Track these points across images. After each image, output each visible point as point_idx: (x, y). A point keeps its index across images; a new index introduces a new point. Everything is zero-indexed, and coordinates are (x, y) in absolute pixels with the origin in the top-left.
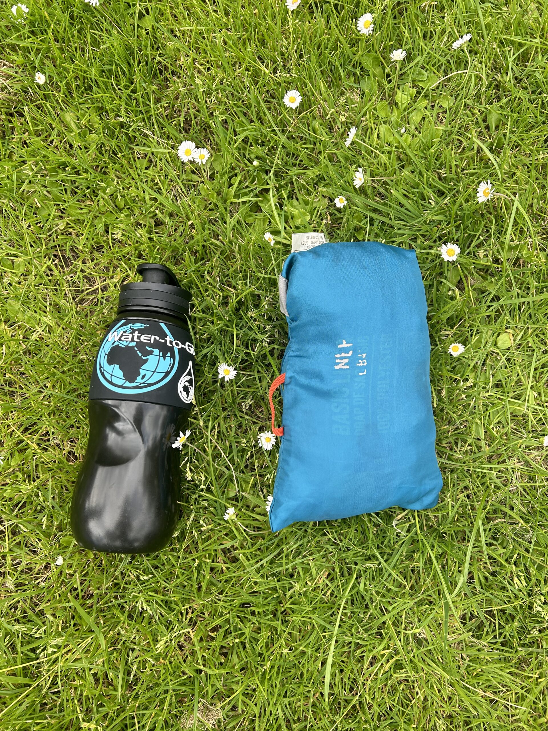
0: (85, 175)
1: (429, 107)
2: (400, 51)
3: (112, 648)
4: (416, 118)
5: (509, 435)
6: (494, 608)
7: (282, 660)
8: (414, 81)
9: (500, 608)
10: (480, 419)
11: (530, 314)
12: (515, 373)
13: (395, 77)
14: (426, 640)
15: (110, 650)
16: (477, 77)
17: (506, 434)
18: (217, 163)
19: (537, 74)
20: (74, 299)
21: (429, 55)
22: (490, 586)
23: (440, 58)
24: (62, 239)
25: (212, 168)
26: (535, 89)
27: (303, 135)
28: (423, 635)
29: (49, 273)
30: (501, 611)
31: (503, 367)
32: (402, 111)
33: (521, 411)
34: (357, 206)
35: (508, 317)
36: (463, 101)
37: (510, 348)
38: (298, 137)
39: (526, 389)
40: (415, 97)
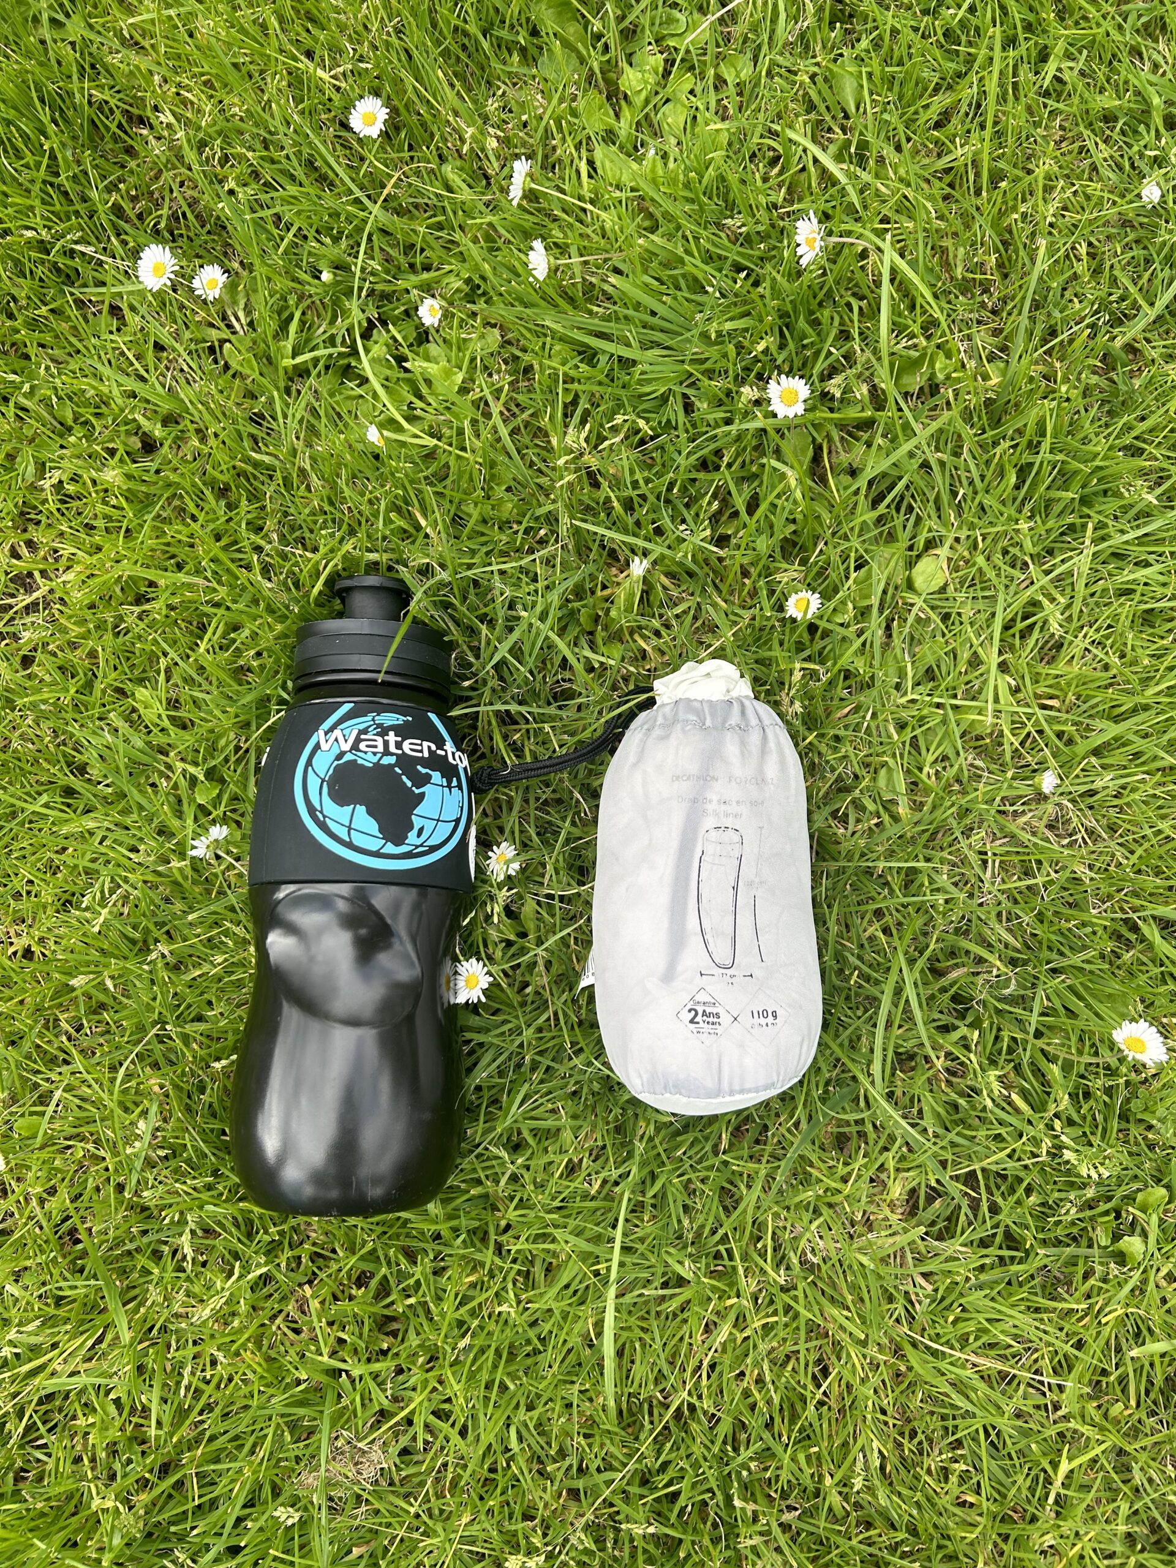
3: (148, 1343)
5: (966, 781)
8: (657, 39)
10: (894, 755)
12: (963, 643)
15: (142, 1346)
17: (958, 780)
25: (249, 310)
27: (425, 200)
32: (639, 108)
33: (985, 724)
36: (768, 58)
37: (943, 589)
38: (416, 206)
39: (988, 671)
40: (667, 73)
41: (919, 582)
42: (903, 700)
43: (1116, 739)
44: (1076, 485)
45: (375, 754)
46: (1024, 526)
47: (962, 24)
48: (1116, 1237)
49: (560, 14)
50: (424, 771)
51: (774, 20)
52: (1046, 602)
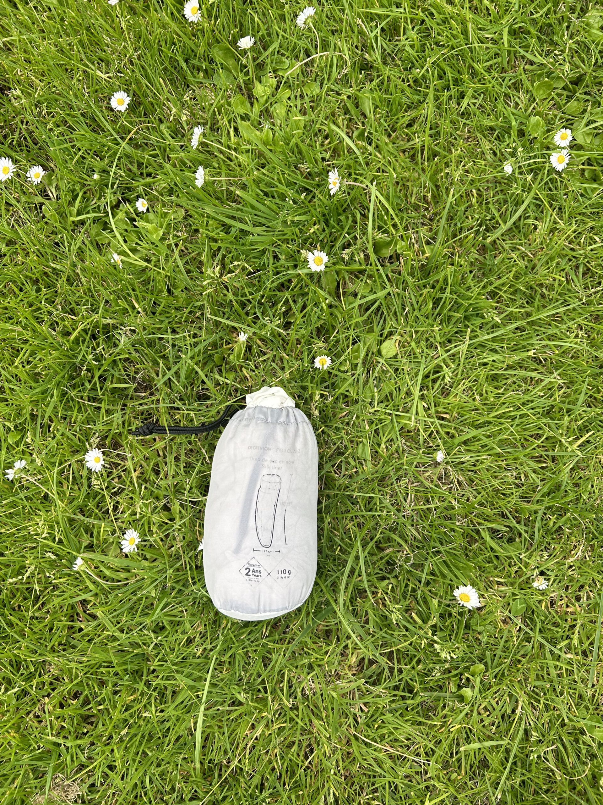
2: (248, 38)
10: (366, 438)
12: (404, 384)
13: (250, 67)
17: (398, 452)
19: (407, 48)
27: (149, 141)
32: (261, 105)
36: (326, 86)
37: (395, 357)
38: (146, 144)
39: (414, 399)
40: (277, 88)
41: (384, 352)
42: (372, 410)
43: (474, 437)
44: (462, 311)
46: (436, 328)
47: (423, 77)
48: (460, 687)
49: (225, 54)
51: (331, 67)
52: (444, 367)
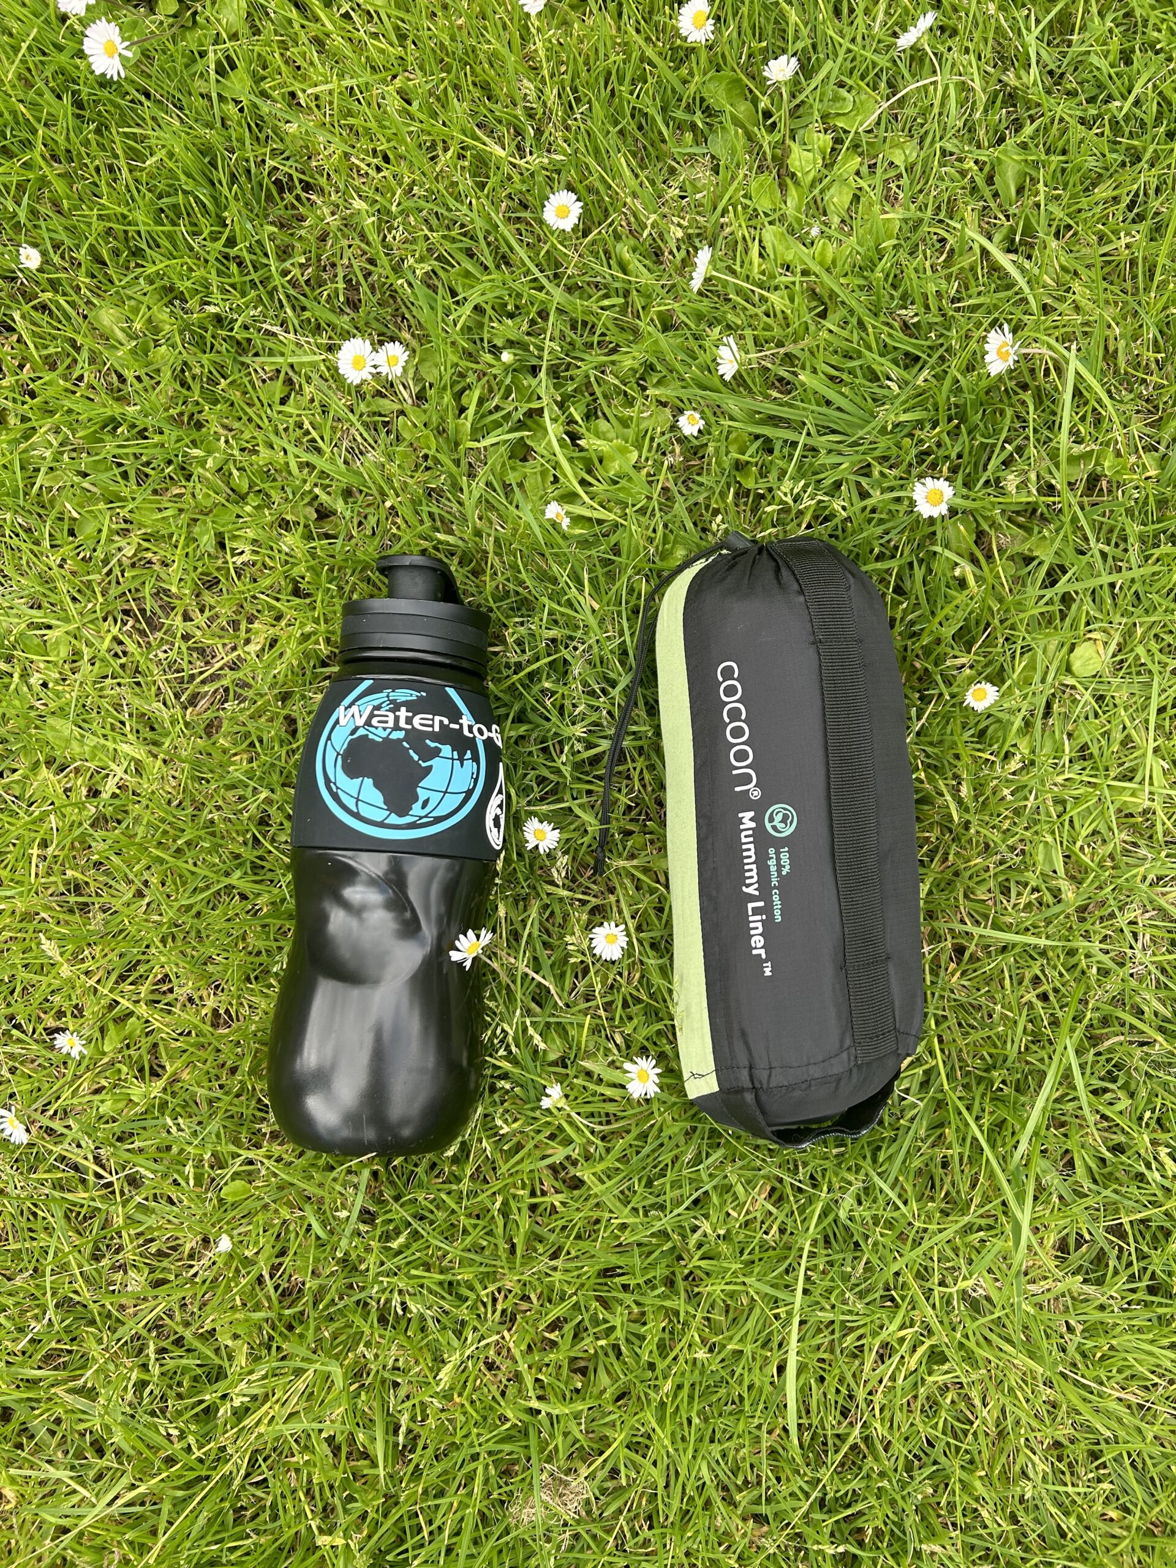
0: (157, 438)
1: (864, 170)
2: (783, 59)
3: (356, 1385)
4: (838, 199)
5: (1118, 857)
6: (1125, 1220)
7: (697, 1372)
8: (825, 117)
9: (1139, 1216)
10: (1053, 833)
11: (1136, 593)
12: (1117, 725)
13: (781, 115)
14: (988, 1299)
15: (352, 1388)
16: (963, 87)
17: (1111, 856)
18: (428, 364)
19: (1094, 59)
20: (177, 696)
21: (851, 55)
22: (1111, 1174)
23: (875, 58)
24: (133, 577)
25: (417, 378)
26: (1095, 91)
27: (599, 279)
28: (981, 1291)
29: (118, 649)
30: (1142, 1221)
31: (1091, 716)
32: (806, 190)
33: (1136, 805)
34: (732, 419)
35: (1088, 606)
36: (938, 146)
37: (1099, 673)
38: (588, 284)
39: (1144, 755)
40: (835, 155)
41: (1076, 667)
42: (1060, 779)
45: (385, 729)
47: (1127, 118)
50: (433, 745)
